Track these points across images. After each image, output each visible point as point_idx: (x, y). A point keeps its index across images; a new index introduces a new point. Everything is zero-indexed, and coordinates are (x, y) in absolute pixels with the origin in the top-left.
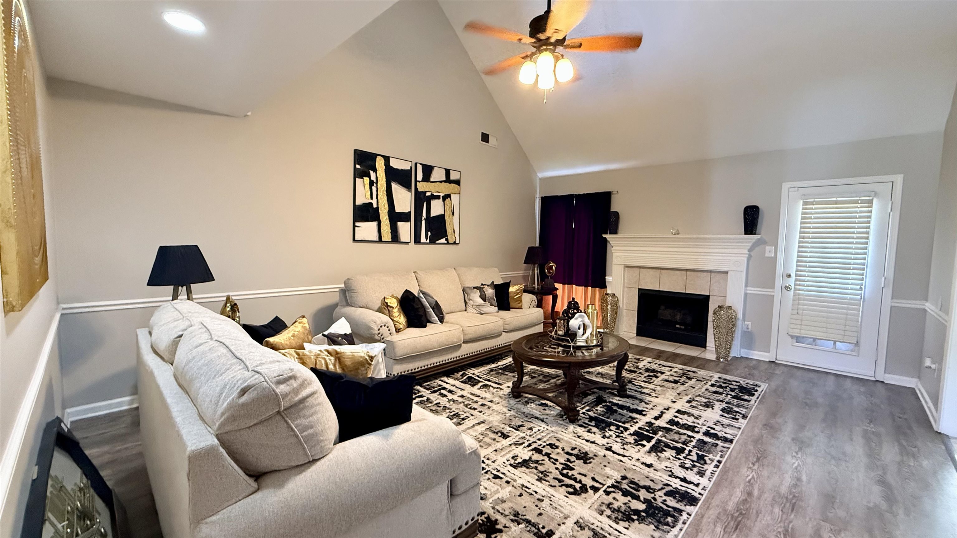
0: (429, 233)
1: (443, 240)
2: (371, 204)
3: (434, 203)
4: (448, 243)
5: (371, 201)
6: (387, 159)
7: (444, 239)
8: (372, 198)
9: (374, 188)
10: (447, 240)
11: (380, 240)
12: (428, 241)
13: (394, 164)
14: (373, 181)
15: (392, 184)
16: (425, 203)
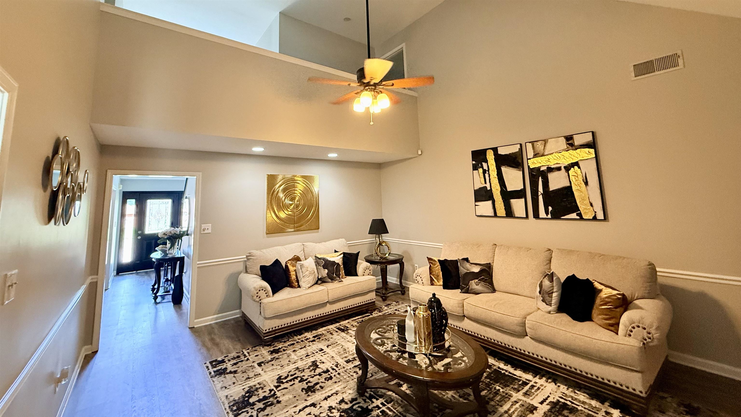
0: (550, 208)
1: (574, 216)
2: (486, 187)
3: (551, 176)
4: (581, 218)
5: (485, 185)
6: (495, 150)
7: (575, 214)
8: (486, 183)
9: (487, 175)
10: (580, 215)
11: (495, 215)
12: (549, 216)
13: (501, 151)
14: (485, 170)
15: (502, 168)
16: (540, 178)
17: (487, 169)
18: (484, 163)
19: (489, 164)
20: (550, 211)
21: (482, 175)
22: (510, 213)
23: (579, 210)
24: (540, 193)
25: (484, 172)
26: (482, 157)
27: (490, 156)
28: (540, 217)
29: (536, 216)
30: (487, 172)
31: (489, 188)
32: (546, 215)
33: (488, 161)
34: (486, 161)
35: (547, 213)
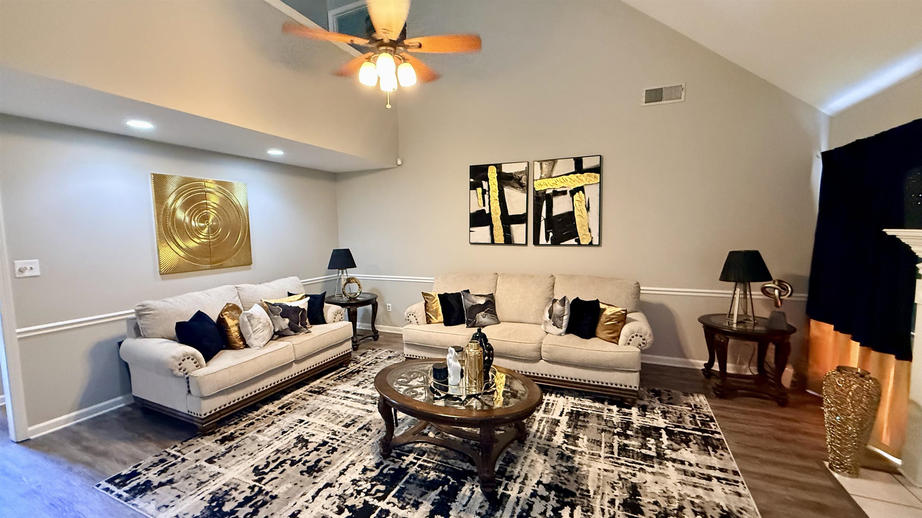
0: (551, 234)
1: (573, 241)
2: (484, 211)
4: (579, 244)
5: (484, 208)
6: (498, 166)
8: (484, 205)
9: (486, 196)
10: (578, 241)
11: (493, 242)
12: (549, 243)
13: (506, 169)
14: (485, 190)
15: (505, 189)
16: (545, 202)
17: (487, 190)
18: (484, 182)
19: (490, 184)
20: (550, 237)
21: (480, 196)
22: (509, 240)
23: (578, 236)
24: (542, 218)
25: (484, 192)
26: (482, 174)
27: (492, 173)
28: (540, 243)
29: (536, 242)
30: (487, 193)
31: (487, 212)
32: (546, 241)
33: (489, 179)
34: (487, 180)
35: (547, 239)
